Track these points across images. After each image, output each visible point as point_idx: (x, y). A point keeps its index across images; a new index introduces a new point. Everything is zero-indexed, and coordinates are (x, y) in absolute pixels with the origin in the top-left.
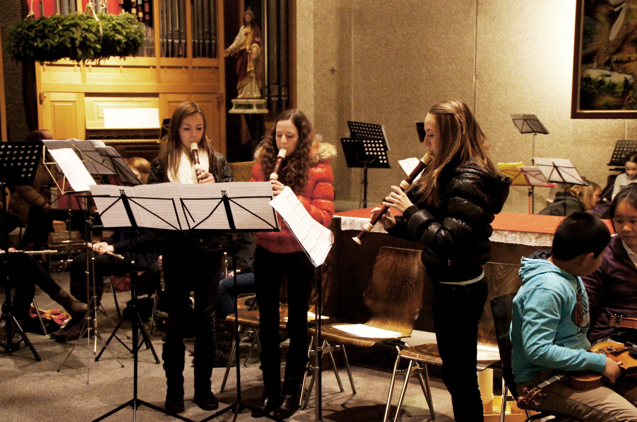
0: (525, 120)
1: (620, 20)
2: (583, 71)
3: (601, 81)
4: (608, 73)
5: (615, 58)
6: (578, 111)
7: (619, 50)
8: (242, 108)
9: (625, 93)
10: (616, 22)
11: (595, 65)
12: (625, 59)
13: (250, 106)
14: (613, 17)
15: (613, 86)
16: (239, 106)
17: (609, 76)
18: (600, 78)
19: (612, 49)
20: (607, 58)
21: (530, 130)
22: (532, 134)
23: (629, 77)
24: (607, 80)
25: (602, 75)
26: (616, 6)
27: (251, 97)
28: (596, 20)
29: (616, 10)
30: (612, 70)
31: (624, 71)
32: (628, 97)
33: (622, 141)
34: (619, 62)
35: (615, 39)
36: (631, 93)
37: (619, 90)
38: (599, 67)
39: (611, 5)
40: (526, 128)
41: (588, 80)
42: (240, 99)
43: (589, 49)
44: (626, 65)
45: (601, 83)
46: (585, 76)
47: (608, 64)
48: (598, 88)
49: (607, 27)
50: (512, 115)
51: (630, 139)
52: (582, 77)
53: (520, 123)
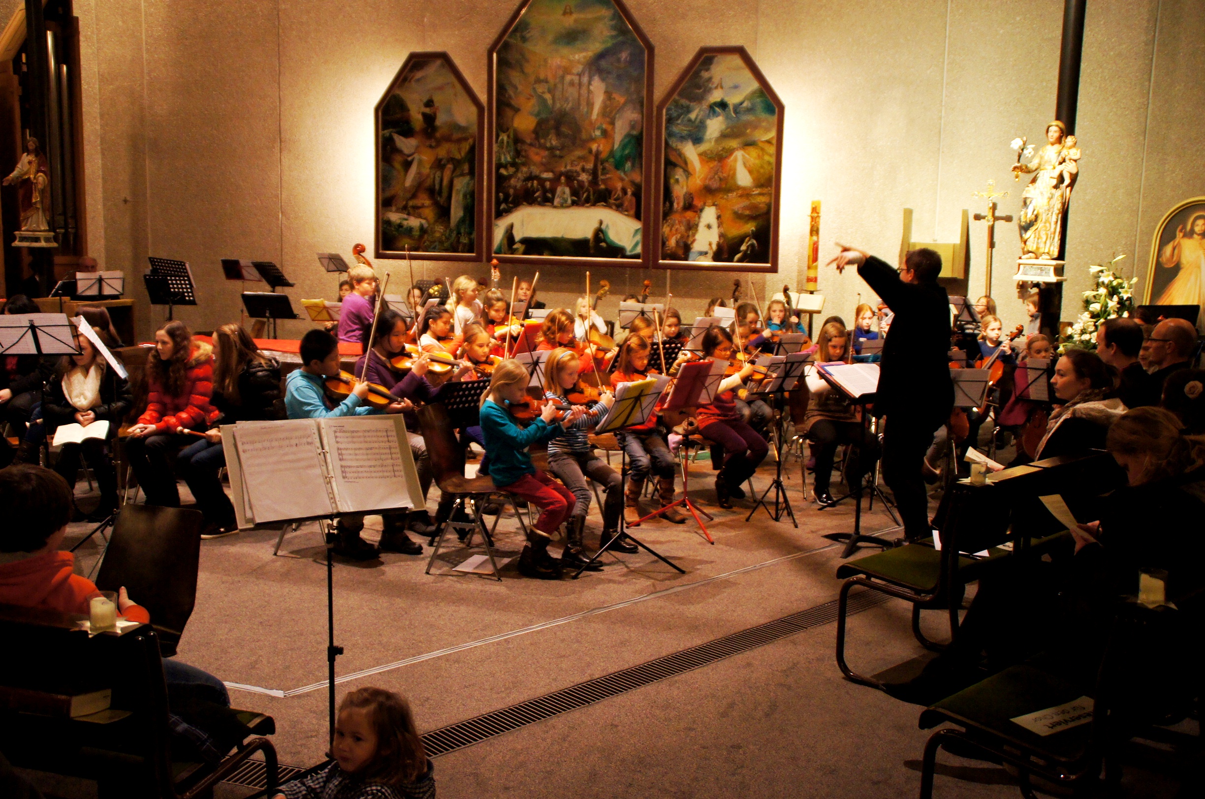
0: (330, 259)
1: (414, 169)
2: (383, 214)
3: (400, 223)
4: (405, 216)
5: (411, 203)
6: (381, 251)
7: (414, 196)
8: (27, 241)
9: (421, 237)
10: (410, 171)
11: (394, 208)
12: (419, 204)
13: (37, 240)
14: (407, 165)
15: (410, 230)
16: (23, 239)
17: (406, 220)
18: (399, 221)
19: (408, 195)
20: (404, 203)
21: (335, 269)
22: (338, 273)
23: (424, 222)
24: (405, 223)
25: (400, 219)
26: (409, 156)
27: (38, 229)
28: (393, 167)
29: (410, 159)
30: (409, 214)
31: (419, 216)
32: (424, 240)
33: (421, 281)
34: (416, 208)
35: (411, 186)
36: (426, 236)
37: (416, 233)
38: (397, 211)
39: (405, 155)
40: (332, 267)
41: (388, 223)
42: (24, 231)
43: (388, 194)
44: (420, 210)
45: (400, 226)
46: (385, 219)
47: (404, 209)
48: (397, 230)
49: (402, 173)
50: (318, 254)
51: (428, 279)
52: (382, 219)
53: (326, 262)
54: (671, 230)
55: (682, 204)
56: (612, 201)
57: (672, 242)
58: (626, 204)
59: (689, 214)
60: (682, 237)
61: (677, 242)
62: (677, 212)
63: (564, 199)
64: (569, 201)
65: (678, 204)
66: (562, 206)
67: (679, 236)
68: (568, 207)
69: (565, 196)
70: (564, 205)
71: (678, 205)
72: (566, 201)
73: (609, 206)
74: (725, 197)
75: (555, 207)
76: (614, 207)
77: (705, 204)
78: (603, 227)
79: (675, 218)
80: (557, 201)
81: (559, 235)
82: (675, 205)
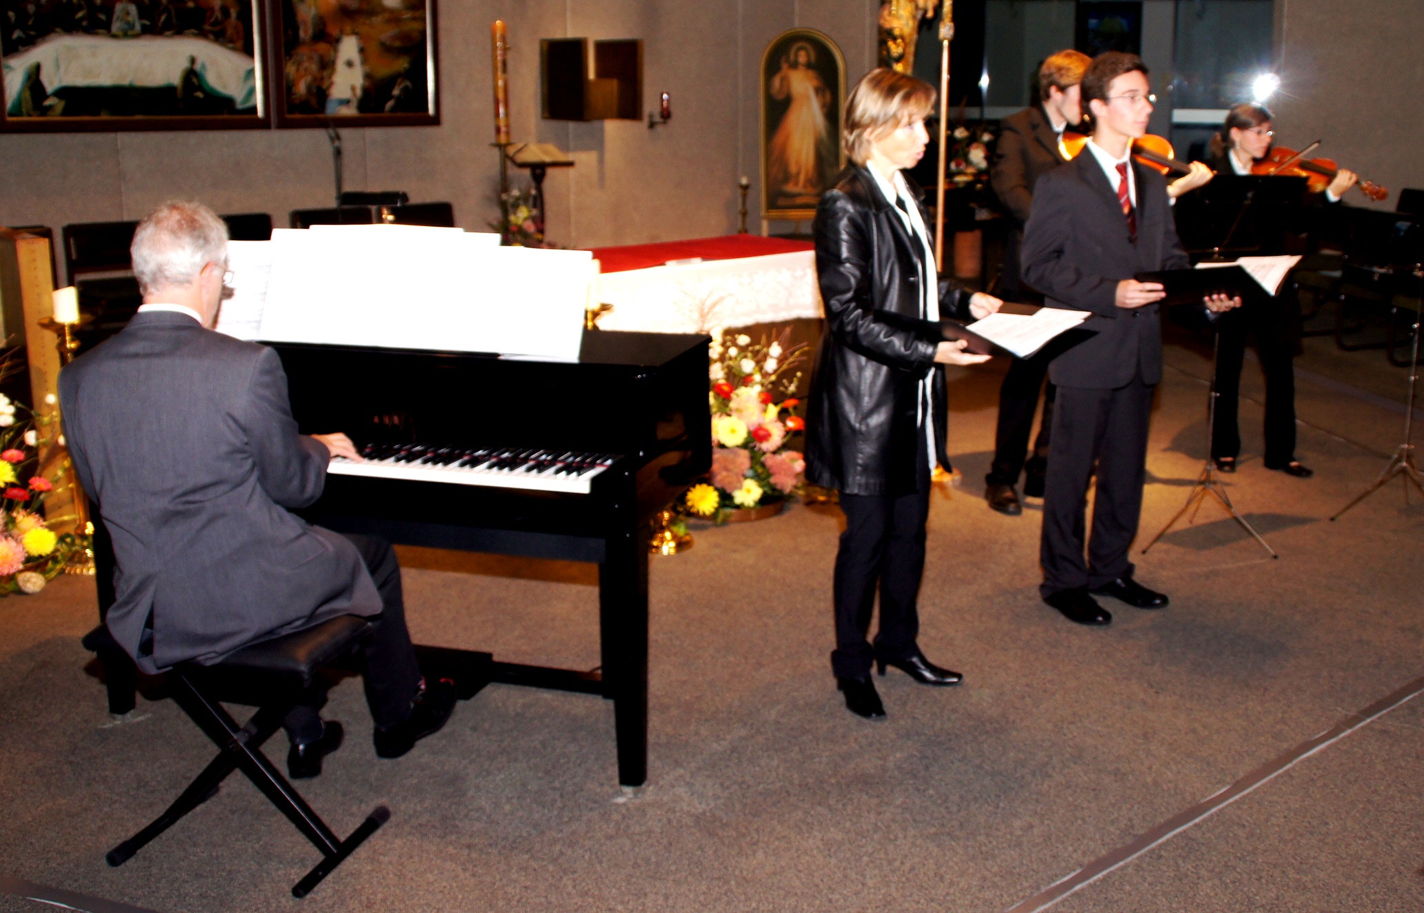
54: (298, 70)
55: (310, 32)
56: (207, 27)
57: (302, 88)
58: (230, 31)
59: (322, 47)
60: (315, 79)
61: (309, 88)
62: (304, 43)
63: (128, 23)
64: (138, 27)
65: (306, 31)
66: (127, 34)
67: (309, 78)
68: (136, 36)
69: (130, 19)
70: (130, 33)
71: (305, 33)
72: (132, 26)
73: (203, 34)
74: (368, 22)
75: (114, 36)
76: (211, 37)
77: (342, 32)
78: (197, 67)
79: (303, 52)
80: (116, 27)
81: (125, 82)
82: (302, 34)
